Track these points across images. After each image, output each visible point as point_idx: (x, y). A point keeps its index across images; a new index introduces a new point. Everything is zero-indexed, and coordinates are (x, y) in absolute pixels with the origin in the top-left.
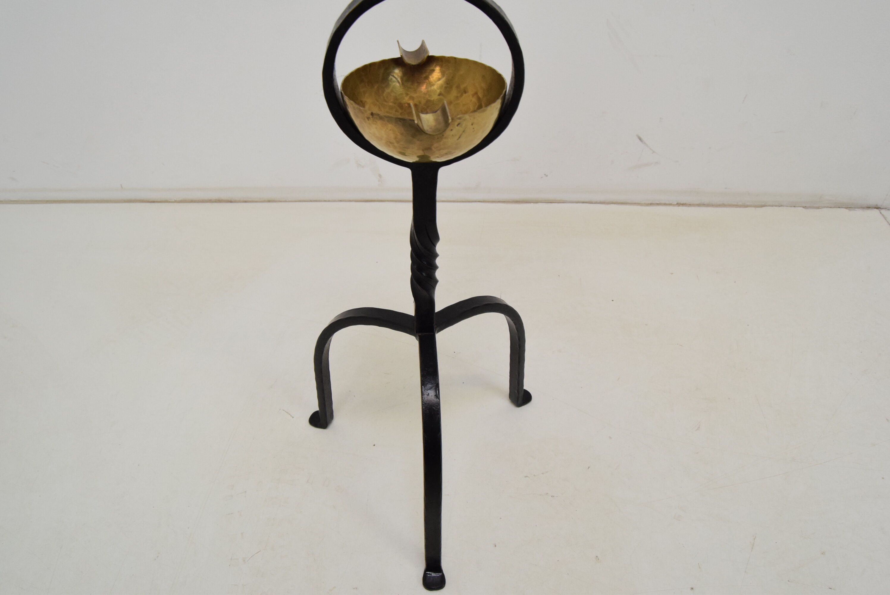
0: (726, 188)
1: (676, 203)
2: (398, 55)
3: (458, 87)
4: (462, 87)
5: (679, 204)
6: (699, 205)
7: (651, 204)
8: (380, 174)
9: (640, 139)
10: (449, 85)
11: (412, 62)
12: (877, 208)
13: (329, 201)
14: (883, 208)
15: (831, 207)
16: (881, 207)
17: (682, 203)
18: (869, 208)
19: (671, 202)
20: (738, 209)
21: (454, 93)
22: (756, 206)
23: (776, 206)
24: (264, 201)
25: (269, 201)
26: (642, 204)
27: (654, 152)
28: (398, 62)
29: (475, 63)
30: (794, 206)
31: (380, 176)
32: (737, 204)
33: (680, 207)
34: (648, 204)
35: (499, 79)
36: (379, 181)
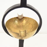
2: (17, 16)
3: (29, 23)
4: (30, 23)
10: (27, 22)
11: (20, 18)
21: (28, 24)
28: (17, 18)
29: (32, 19)
35: (37, 23)
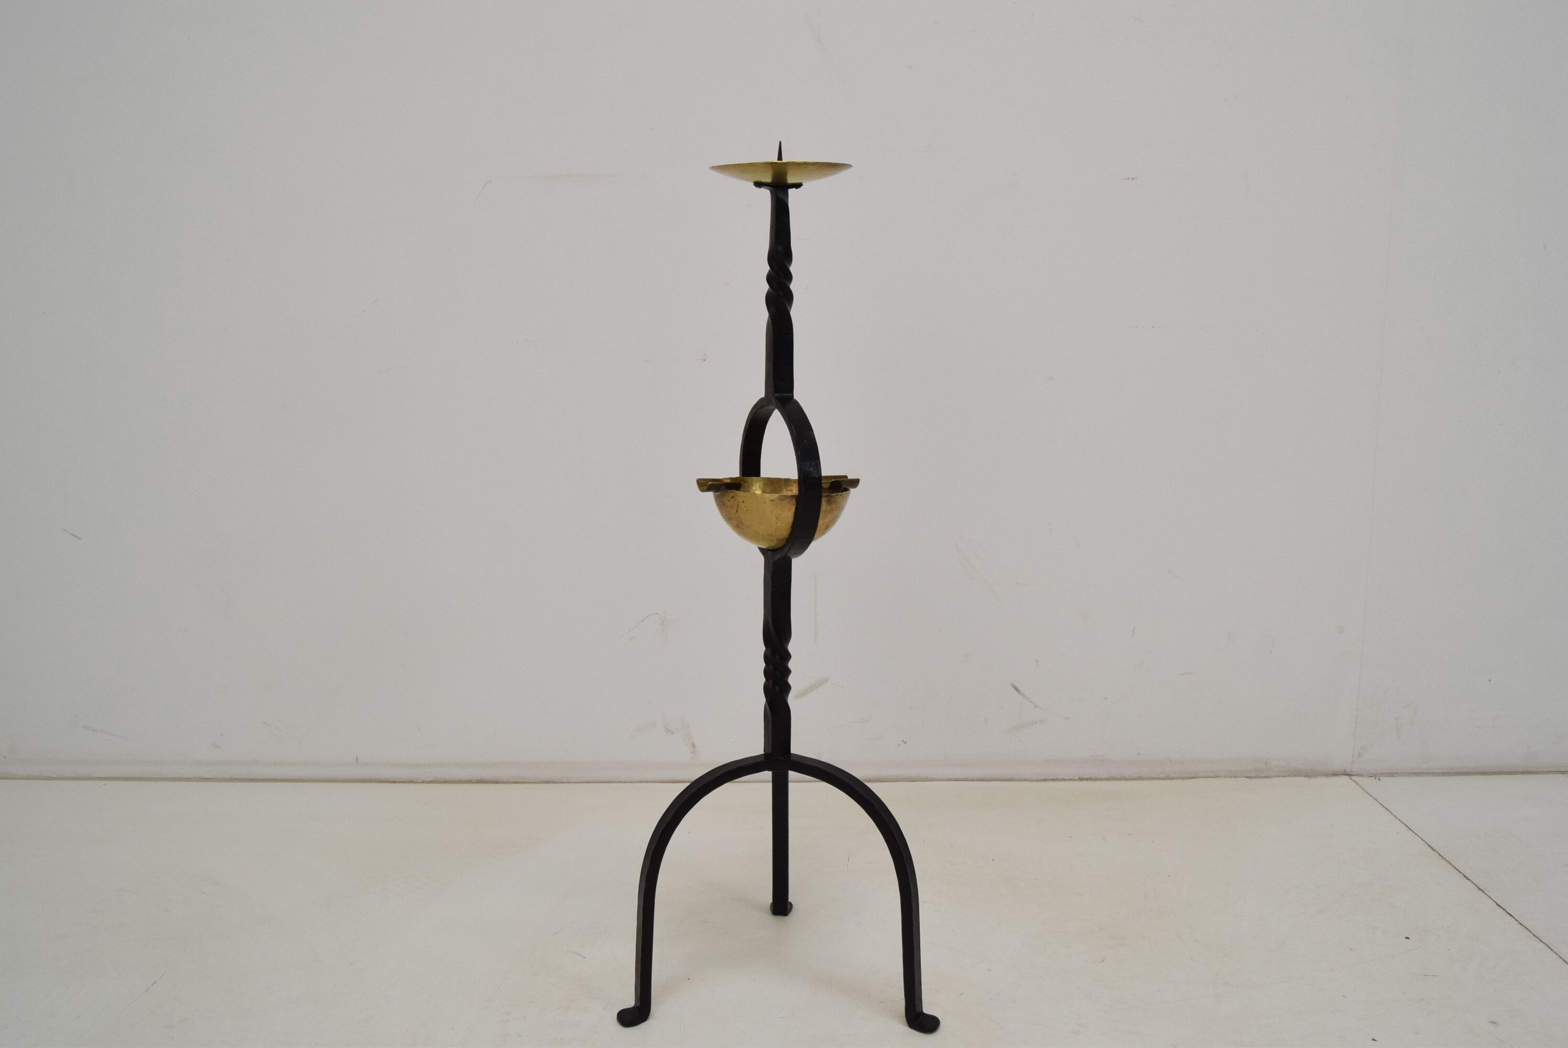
0: (1138, 754)
1: (1078, 778)
5: (1081, 779)
6: (1108, 779)
7: (1045, 780)
8: (693, 743)
9: (1016, 689)
12: (1348, 775)
13: (625, 782)
14: (1354, 775)
15: (1284, 776)
16: (1352, 774)
17: (1085, 778)
18: (1335, 774)
19: (1071, 777)
20: (1160, 781)
22: (1182, 778)
23: (1211, 777)
24: (541, 782)
25: (547, 782)
26: (1033, 780)
27: (1036, 706)
30: (1235, 777)
31: (694, 745)
32: (1158, 777)
33: (1083, 782)
34: (1041, 780)
36: (692, 753)
